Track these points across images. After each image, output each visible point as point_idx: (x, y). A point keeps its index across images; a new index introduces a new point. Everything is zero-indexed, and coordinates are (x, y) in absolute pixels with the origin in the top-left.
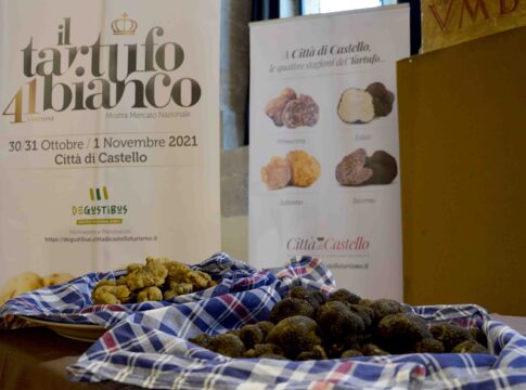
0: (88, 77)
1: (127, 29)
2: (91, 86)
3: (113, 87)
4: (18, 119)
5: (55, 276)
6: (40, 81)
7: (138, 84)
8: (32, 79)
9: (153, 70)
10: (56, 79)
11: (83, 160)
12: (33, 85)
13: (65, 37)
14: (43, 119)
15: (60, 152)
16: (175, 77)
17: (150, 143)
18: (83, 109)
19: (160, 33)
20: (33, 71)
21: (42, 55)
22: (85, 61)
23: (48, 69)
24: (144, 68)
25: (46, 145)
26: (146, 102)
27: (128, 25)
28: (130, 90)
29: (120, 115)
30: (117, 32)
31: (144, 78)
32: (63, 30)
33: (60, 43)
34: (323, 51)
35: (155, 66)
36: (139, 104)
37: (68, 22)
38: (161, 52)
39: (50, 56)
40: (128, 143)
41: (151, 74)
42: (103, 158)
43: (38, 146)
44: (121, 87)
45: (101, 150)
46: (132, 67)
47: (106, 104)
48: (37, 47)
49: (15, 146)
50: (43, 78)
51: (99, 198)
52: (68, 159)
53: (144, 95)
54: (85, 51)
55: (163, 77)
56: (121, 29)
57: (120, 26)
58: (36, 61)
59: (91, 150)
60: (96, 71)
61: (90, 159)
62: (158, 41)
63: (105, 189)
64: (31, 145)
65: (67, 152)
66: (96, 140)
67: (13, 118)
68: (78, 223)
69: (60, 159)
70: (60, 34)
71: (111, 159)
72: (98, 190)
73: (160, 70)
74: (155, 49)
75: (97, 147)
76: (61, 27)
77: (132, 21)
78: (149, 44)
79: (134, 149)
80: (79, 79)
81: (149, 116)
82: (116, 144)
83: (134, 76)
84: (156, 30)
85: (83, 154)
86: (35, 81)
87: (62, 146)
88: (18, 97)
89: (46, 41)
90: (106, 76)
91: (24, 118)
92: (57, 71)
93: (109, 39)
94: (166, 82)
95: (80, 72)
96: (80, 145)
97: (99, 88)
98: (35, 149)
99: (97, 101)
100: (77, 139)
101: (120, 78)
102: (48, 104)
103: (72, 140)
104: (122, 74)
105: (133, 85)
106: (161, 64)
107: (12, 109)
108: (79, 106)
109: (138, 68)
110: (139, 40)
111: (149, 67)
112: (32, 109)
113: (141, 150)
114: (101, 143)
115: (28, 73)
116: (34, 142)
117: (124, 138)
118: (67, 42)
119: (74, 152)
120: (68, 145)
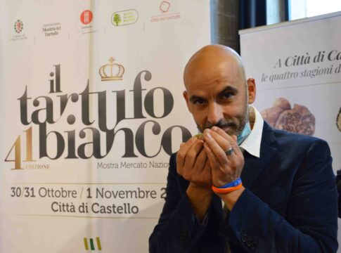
0: (79, 125)
1: (114, 75)
2: (82, 135)
3: (103, 135)
4: (18, 167)
6: (36, 129)
7: (128, 132)
8: (28, 127)
9: (143, 117)
10: (49, 127)
11: (77, 209)
12: (29, 132)
13: (56, 86)
14: (39, 167)
15: (55, 199)
16: (164, 124)
17: (142, 194)
18: (75, 157)
19: (148, 77)
20: (29, 119)
21: (36, 103)
22: (75, 109)
23: (42, 117)
24: (133, 116)
25: (43, 192)
26: (136, 151)
27: (116, 70)
28: (120, 139)
29: (109, 166)
30: (105, 78)
31: (134, 125)
32: (54, 78)
33: (52, 91)
35: (144, 113)
36: (129, 153)
38: (150, 98)
39: (43, 104)
40: (120, 194)
41: (140, 121)
42: (96, 208)
43: (36, 193)
44: (111, 136)
45: (94, 200)
46: (121, 115)
47: (97, 154)
48: (32, 96)
49: (16, 192)
50: (38, 126)
51: (93, 248)
52: (64, 207)
53: (135, 143)
54: (75, 99)
55: (153, 124)
56: (109, 75)
58: (31, 109)
59: (84, 199)
60: (86, 120)
61: (83, 208)
62: (146, 86)
63: (98, 239)
64: (30, 192)
65: (61, 200)
66: (89, 190)
67: (13, 165)
69: (56, 207)
70: (52, 82)
71: (103, 210)
72: (91, 240)
73: (149, 117)
75: (89, 197)
76: (52, 75)
77: (119, 66)
78: (137, 90)
79: (126, 201)
80: (70, 128)
81: (140, 165)
82: (108, 195)
83: (123, 124)
84: (143, 75)
85: (77, 203)
86: (31, 129)
87: (58, 194)
88: (17, 145)
89: (39, 89)
90: (96, 125)
91: (23, 165)
92: (50, 119)
93: (98, 86)
94: (156, 130)
95: (71, 120)
96: (74, 193)
97: (89, 137)
98: (33, 196)
99: (89, 150)
100: (71, 188)
101: (110, 126)
102: (43, 153)
103: (66, 188)
104: (111, 122)
105: (123, 133)
106: (151, 112)
107: (12, 157)
108: (71, 155)
109: (127, 115)
110: (127, 86)
111: (138, 114)
112: (29, 157)
113: (133, 202)
114: (93, 193)
115: (24, 121)
116: (32, 189)
117: (115, 189)
118: (58, 90)
119: (68, 200)
120: (63, 193)
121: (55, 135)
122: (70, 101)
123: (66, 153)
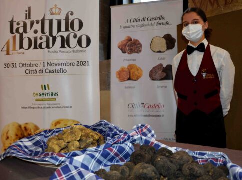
0: (39, 34)
1: (57, 12)
3: (51, 39)
4: (8, 54)
5: (27, 124)
6: (18, 36)
7: (62, 37)
8: (14, 35)
9: (69, 31)
10: (25, 35)
11: (38, 72)
12: (15, 38)
13: (28, 16)
14: (19, 54)
15: (27, 68)
16: (79, 34)
17: (68, 65)
18: (37, 49)
19: (72, 14)
20: (15, 31)
21: (18, 24)
22: (38, 27)
24: (65, 30)
25: (21, 65)
26: (66, 46)
27: (57, 11)
28: (59, 40)
29: (54, 52)
30: (52, 14)
31: (65, 35)
32: (28, 13)
33: (26, 19)
34: (144, 20)
35: (70, 29)
36: (63, 47)
37: (30, 8)
38: (73, 23)
39: (22, 25)
40: (58, 64)
41: (68, 33)
42: (47, 71)
43: (18, 66)
44: (55, 39)
45: (46, 68)
46: (59, 30)
47: (48, 47)
48: (16, 20)
49: (7, 66)
50: (19, 35)
51: (45, 89)
52: (31, 72)
53: (65, 42)
54: (38, 22)
55: (74, 34)
56: (54, 12)
57: (54, 11)
58: (15, 27)
59: (42, 68)
60: (43, 32)
61: (41, 72)
62: (71, 18)
63: (48, 85)
64: (14, 66)
65: (31, 69)
66: (44, 63)
67: (6, 53)
68: (36, 100)
69: (28, 72)
70: (27, 15)
71: (51, 72)
72: (45, 86)
73: (72, 31)
74: (70, 21)
75: (44, 66)
76: (27, 11)
77: (59, 9)
78: (67, 19)
79: (61, 67)
81: (68, 52)
82: (53, 65)
83: (60, 34)
84: (70, 13)
85: (38, 69)
86: (15, 36)
87: (29, 66)
88: (8, 43)
90: (48, 34)
91: (11, 53)
92: (25, 31)
93: (49, 17)
94: (75, 37)
95: (36, 32)
96: (37, 65)
97: (44, 39)
98: (16, 67)
99: (44, 45)
100: (35, 63)
101: (54, 34)
102: (21, 47)
103: (33, 63)
104: (55, 33)
105: (60, 38)
106: (73, 29)
107: (5, 49)
108: (36, 48)
109: (62, 30)
110: (62, 17)
111: (67, 30)
112: (14, 49)
113: (64, 68)
114: (46, 64)
115: (12, 32)
116: (16, 64)
117: (56, 62)
118: (30, 18)
119: (34, 68)
120: (31, 65)
121: (27, 39)
122: (35, 24)
123: (33, 47)
